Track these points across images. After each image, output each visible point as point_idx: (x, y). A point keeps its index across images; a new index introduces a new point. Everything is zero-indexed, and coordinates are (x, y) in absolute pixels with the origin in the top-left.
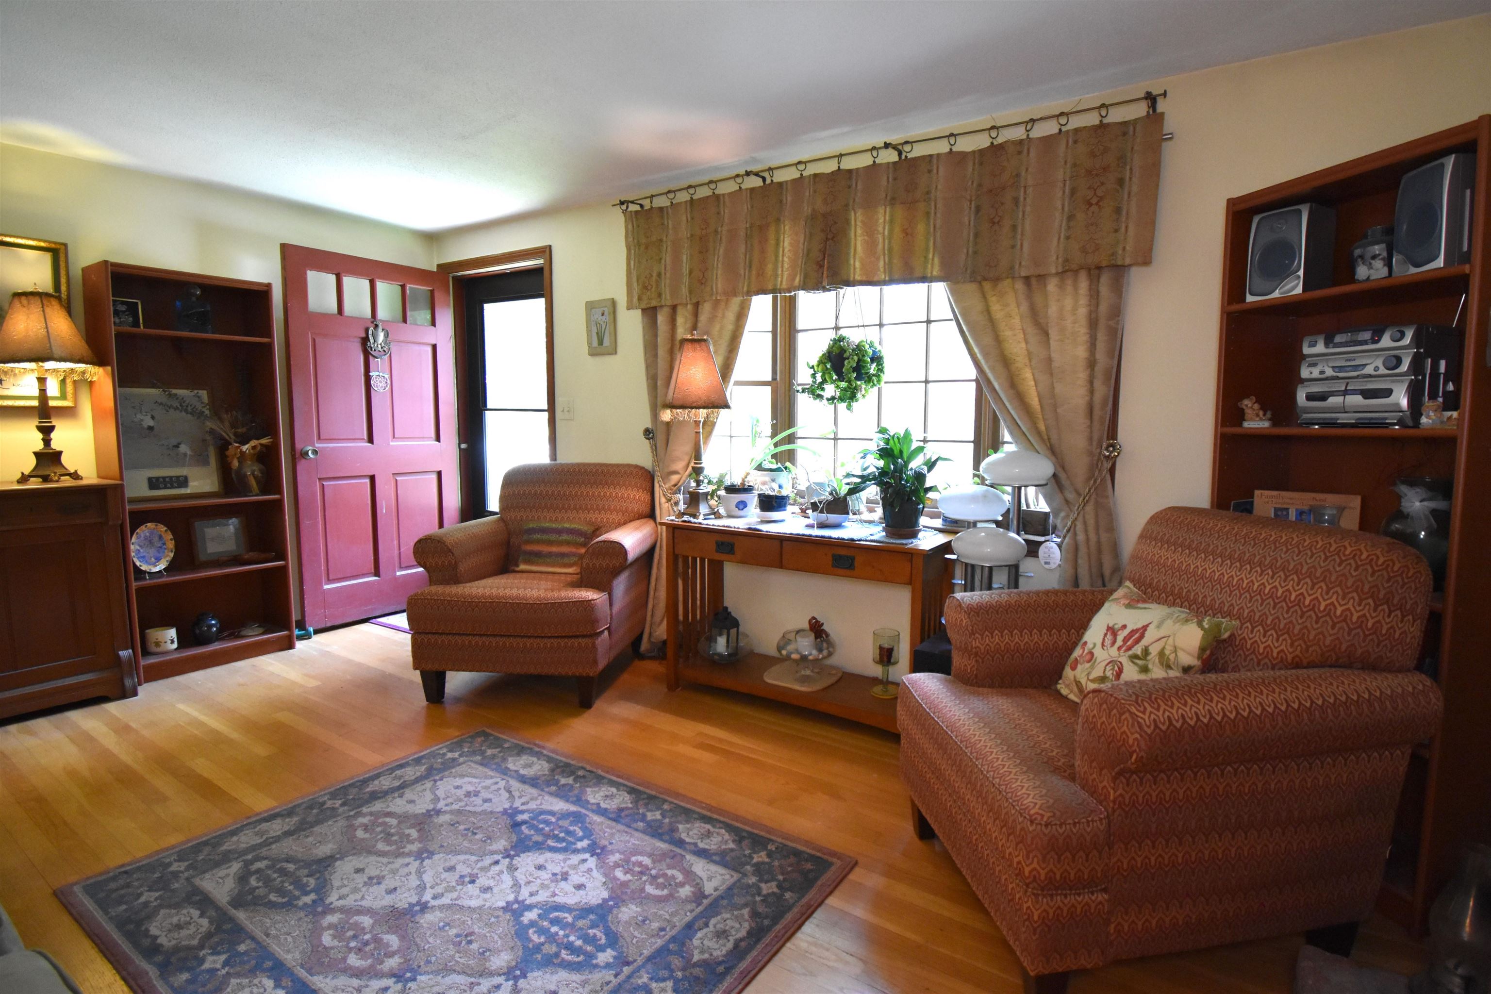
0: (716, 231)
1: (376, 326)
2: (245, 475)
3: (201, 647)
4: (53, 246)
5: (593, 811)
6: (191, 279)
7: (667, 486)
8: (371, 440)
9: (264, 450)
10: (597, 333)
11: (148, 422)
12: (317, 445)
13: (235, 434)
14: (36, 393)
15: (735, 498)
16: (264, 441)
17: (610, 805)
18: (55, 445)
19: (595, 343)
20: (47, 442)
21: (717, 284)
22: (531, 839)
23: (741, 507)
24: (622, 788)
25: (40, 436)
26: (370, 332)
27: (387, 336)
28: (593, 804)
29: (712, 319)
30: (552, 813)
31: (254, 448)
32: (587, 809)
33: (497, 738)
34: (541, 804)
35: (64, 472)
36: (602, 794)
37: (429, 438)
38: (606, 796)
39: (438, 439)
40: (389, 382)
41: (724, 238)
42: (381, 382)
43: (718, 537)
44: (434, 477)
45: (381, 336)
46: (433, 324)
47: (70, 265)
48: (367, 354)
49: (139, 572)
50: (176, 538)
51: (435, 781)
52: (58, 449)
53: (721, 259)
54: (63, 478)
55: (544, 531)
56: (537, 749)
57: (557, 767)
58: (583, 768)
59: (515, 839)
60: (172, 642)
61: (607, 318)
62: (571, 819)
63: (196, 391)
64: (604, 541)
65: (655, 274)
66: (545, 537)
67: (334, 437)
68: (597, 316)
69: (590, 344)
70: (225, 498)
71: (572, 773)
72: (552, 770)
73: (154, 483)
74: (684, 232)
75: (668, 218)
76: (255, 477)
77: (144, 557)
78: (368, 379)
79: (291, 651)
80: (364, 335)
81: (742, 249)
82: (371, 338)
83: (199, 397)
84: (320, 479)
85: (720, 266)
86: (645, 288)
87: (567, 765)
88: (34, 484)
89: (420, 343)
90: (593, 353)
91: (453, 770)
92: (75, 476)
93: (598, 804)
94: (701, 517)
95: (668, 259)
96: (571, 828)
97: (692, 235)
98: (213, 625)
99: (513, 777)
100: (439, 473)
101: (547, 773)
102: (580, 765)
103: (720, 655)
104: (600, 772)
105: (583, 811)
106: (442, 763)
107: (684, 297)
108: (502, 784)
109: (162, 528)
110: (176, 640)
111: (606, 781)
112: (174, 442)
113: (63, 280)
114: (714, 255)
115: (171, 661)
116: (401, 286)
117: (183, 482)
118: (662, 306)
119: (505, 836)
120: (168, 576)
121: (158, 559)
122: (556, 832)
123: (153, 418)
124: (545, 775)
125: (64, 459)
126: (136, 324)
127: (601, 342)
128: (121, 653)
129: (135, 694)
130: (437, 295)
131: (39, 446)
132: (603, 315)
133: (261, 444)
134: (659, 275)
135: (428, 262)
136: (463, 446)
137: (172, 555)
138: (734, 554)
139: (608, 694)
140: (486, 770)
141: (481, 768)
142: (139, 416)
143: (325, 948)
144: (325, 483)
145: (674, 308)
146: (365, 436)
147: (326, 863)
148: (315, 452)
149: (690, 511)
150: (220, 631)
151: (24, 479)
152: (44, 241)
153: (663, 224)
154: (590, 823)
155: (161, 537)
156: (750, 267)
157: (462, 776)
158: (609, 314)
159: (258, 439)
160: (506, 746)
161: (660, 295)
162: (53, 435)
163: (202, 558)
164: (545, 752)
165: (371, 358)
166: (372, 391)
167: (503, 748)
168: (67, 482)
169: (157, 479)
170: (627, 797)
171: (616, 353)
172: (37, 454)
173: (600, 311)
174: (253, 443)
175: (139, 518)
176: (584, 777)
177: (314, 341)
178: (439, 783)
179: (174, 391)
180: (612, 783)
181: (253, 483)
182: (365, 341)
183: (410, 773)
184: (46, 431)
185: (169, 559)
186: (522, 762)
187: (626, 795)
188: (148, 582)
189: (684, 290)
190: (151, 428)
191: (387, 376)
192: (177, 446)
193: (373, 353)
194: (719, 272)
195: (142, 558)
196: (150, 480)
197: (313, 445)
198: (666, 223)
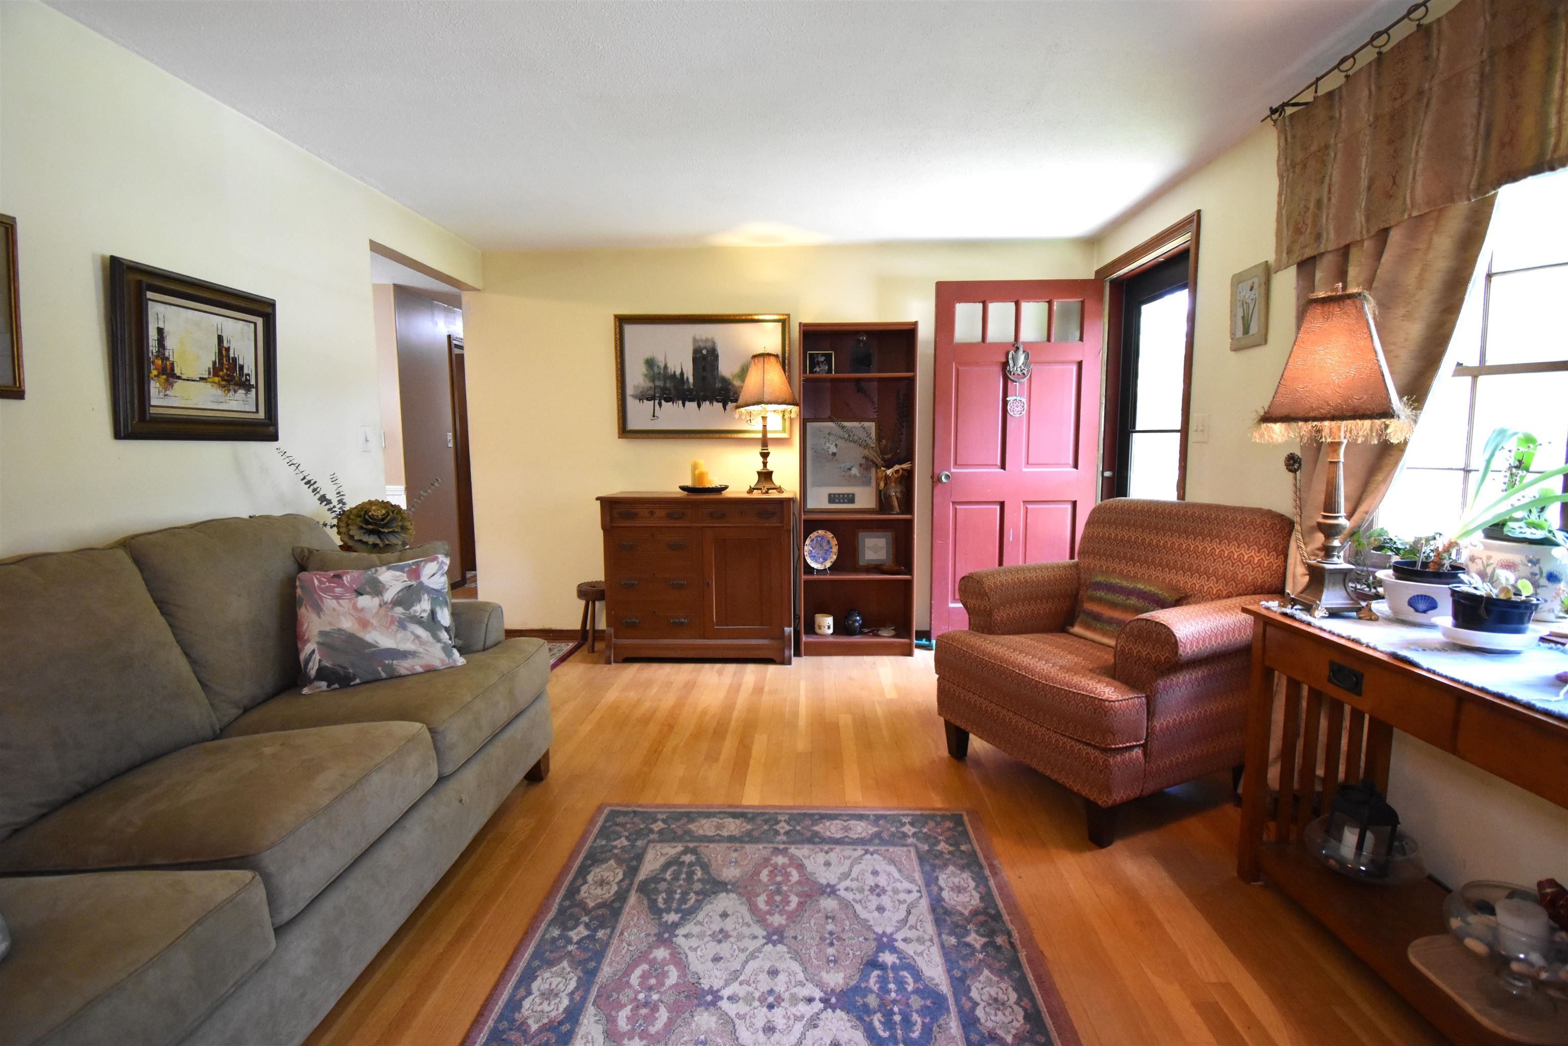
0: (1420, 93)
1: (1017, 348)
2: (890, 496)
3: (845, 637)
4: (782, 317)
5: (961, 1010)
6: (860, 328)
7: (1309, 549)
8: (1003, 466)
9: (906, 474)
10: (1243, 318)
11: (833, 449)
12: (953, 470)
13: (883, 459)
14: (761, 428)
15: (1407, 587)
16: (905, 466)
17: (988, 1019)
18: (770, 467)
19: (1239, 333)
20: (765, 464)
21: (1413, 189)
22: (865, 996)
23: (1422, 606)
24: (1026, 1002)
25: (761, 459)
26: (1010, 356)
27: (1027, 358)
28: (970, 999)
29: (1404, 259)
30: (917, 975)
31: (897, 471)
32: (957, 1001)
33: (965, 833)
34: (922, 953)
35: (773, 486)
36: (993, 991)
37: (1065, 465)
38: (996, 1000)
39: (1076, 466)
40: (1026, 407)
41: (1434, 101)
42: (1017, 407)
43: (1338, 659)
44: (1069, 507)
45: (1021, 358)
46: (1081, 339)
47: (791, 332)
48: (1006, 379)
49: (809, 570)
50: (840, 544)
51: (867, 852)
52: (771, 470)
53: (1424, 140)
54: (770, 491)
55: (1111, 588)
56: (987, 872)
57: (985, 912)
58: (1009, 934)
59: (852, 983)
60: (829, 627)
61: (1258, 292)
62: (928, 1003)
63: (862, 423)
64: (1147, 620)
65: (1312, 205)
66: (1110, 597)
67: (969, 463)
68: (1245, 294)
69: (1233, 334)
70: (881, 514)
71: (991, 934)
72: (975, 913)
73: (832, 498)
74: (1365, 115)
75: (1341, 107)
76: (897, 498)
77: (814, 556)
78: (1005, 403)
79: (909, 658)
80: (1004, 360)
81: (1472, 105)
82: (1011, 362)
83: (864, 428)
84: (954, 503)
85: (1421, 154)
86: (1298, 231)
87: (997, 917)
88: (757, 495)
89: (1063, 363)
90: (1237, 347)
91: (891, 849)
92: (779, 490)
93: (976, 1004)
94: (1320, 613)
95: (1335, 173)
96: (915, 1017)
97: (1377, 118)
98: (857, 621)
99: (930, 893)
100: (1074, 504)
101: (966, 913)
102: (1011, 927)
103: (1342, 862)
104: (1023, 956)
105: (951, 1001)
106: (893, 835)
107: (1358, 229)
108: (915, 895)
109: (830, 535)
110: (832, 627)
111: (1016, 974)
112: (848, 465)
113: (787, 342)
114: (1413, 134)
115: (825, 643)
116: (1048, 302)
117: (851, 499)
118: (1322, 255)
119: (849, 972)
120: (831, 574)
121: (825, 560)
122: (896, 1009)
123: (836, 445)
124: (961, 914)
125: (774, 477)
126: (830, 371)
127: (1246, 331)
128: (786, 628)
129: (790, 663)
130: (1087, 305)
131: (760, 467)
132: (1251, 289)
133: (902, 469)
134: (1319, 203)
135: (1084, 271)
136: (1107, 474)
137: (835, 557)
138: (1360, 694)
139: (1143, 840)
140: (917, 868)
141: (915, 862)
142: (828, 444)
143: (628, 982)
144: (957, 507)
145: (1345, 252)
146: (999, 463)
147: (717, 886)
148: (947, 477)
149: (1306, 598)
150: (862, 626)
151: (751, 490)
152: (777, 314)
153: (1332, 118)
154: (939, 1026)
155: (829, 542)
156: (1488, 135)
157: (892, 861)
158: (1260, 285)
159: (900, 464)
160: (963, 848)
161: (1318, 237)
162: (769, 459)
163: (862, 563)
164: (992, 882)
165: (1010, 383)
166: (1008, 417)
167: (958, 850)
168: (774, 495)
169: (835, 495)
170: (1019, 1022)
171: (1266, 342)
172: (759, 473)
173: (1247, 285)
174: (897, 467)
175: (811, 526)
176: (998, 948)
177: (957, 370)
178: (868, 856)
179: (845, 424)
180: (1022, 987)
181: (895, 503)
182: (1005, 364)
183: (861, 829)
184: (765, 455)
185: (833, 560)
186: (956, 880)
187: (1021, 1019)
188: (816, 577)
189: (1359, 217)
190: (834, 454)
191: (1024, 400)
192: (850, 469)
193: (1011, 377)
194: (1420, 166)
195: (813, 558)
196: (830, 495)
197: (949, 470)
198: (1337, 115)
